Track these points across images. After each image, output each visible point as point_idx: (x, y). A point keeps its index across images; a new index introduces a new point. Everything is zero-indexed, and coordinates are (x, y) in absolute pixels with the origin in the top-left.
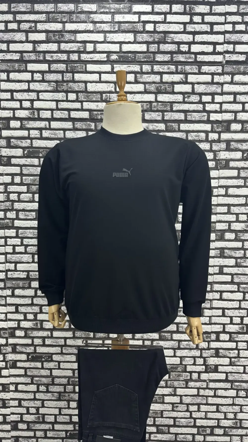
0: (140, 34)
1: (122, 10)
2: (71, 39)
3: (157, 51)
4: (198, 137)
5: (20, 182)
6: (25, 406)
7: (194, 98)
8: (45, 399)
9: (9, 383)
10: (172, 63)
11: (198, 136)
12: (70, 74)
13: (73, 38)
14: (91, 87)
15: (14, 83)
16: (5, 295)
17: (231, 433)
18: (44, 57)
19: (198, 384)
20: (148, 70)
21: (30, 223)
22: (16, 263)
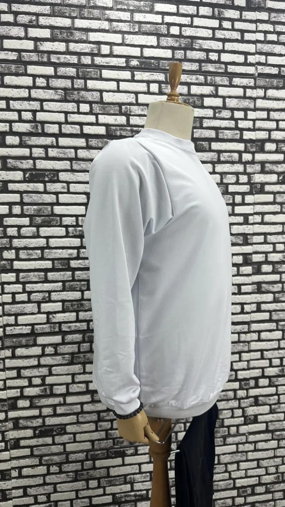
0: (163, 38)
1: (142, 8)
2: (82, 39)
3: (183, 58)
4: (230, 158)
5: (20, 212)
6: (32, 494)
7: (226, 114)
8: (58, 482)
9: (9, 467)
10: (201, 73)
11: (231, 157)
12: (81, 80)
13: (84, 38)
14: (108, 98)
15: (10, 89)
16: (4, 357)
17: (273, 490)
18: (49, 59)
19: (237, 439)
21: (33, 264)
22: (16, 315)
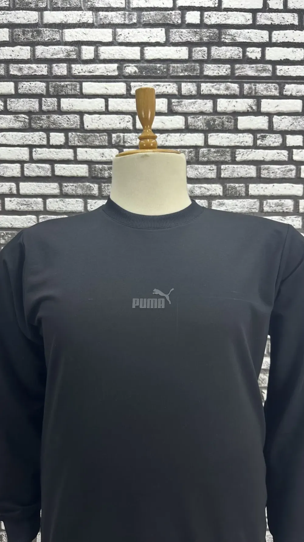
0: (176, 30)
2: (54, 39)
3: (206, 58)
4: (280, 208)
7: (273, 140)
10: (233, 79)
11: (281, 205)
12: (53, 99)
13: (57, 37)
14: (91, 123)
18: (7, 70)
20: (192, 92)
